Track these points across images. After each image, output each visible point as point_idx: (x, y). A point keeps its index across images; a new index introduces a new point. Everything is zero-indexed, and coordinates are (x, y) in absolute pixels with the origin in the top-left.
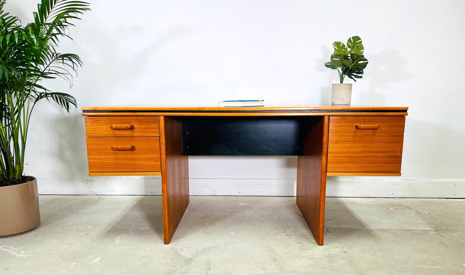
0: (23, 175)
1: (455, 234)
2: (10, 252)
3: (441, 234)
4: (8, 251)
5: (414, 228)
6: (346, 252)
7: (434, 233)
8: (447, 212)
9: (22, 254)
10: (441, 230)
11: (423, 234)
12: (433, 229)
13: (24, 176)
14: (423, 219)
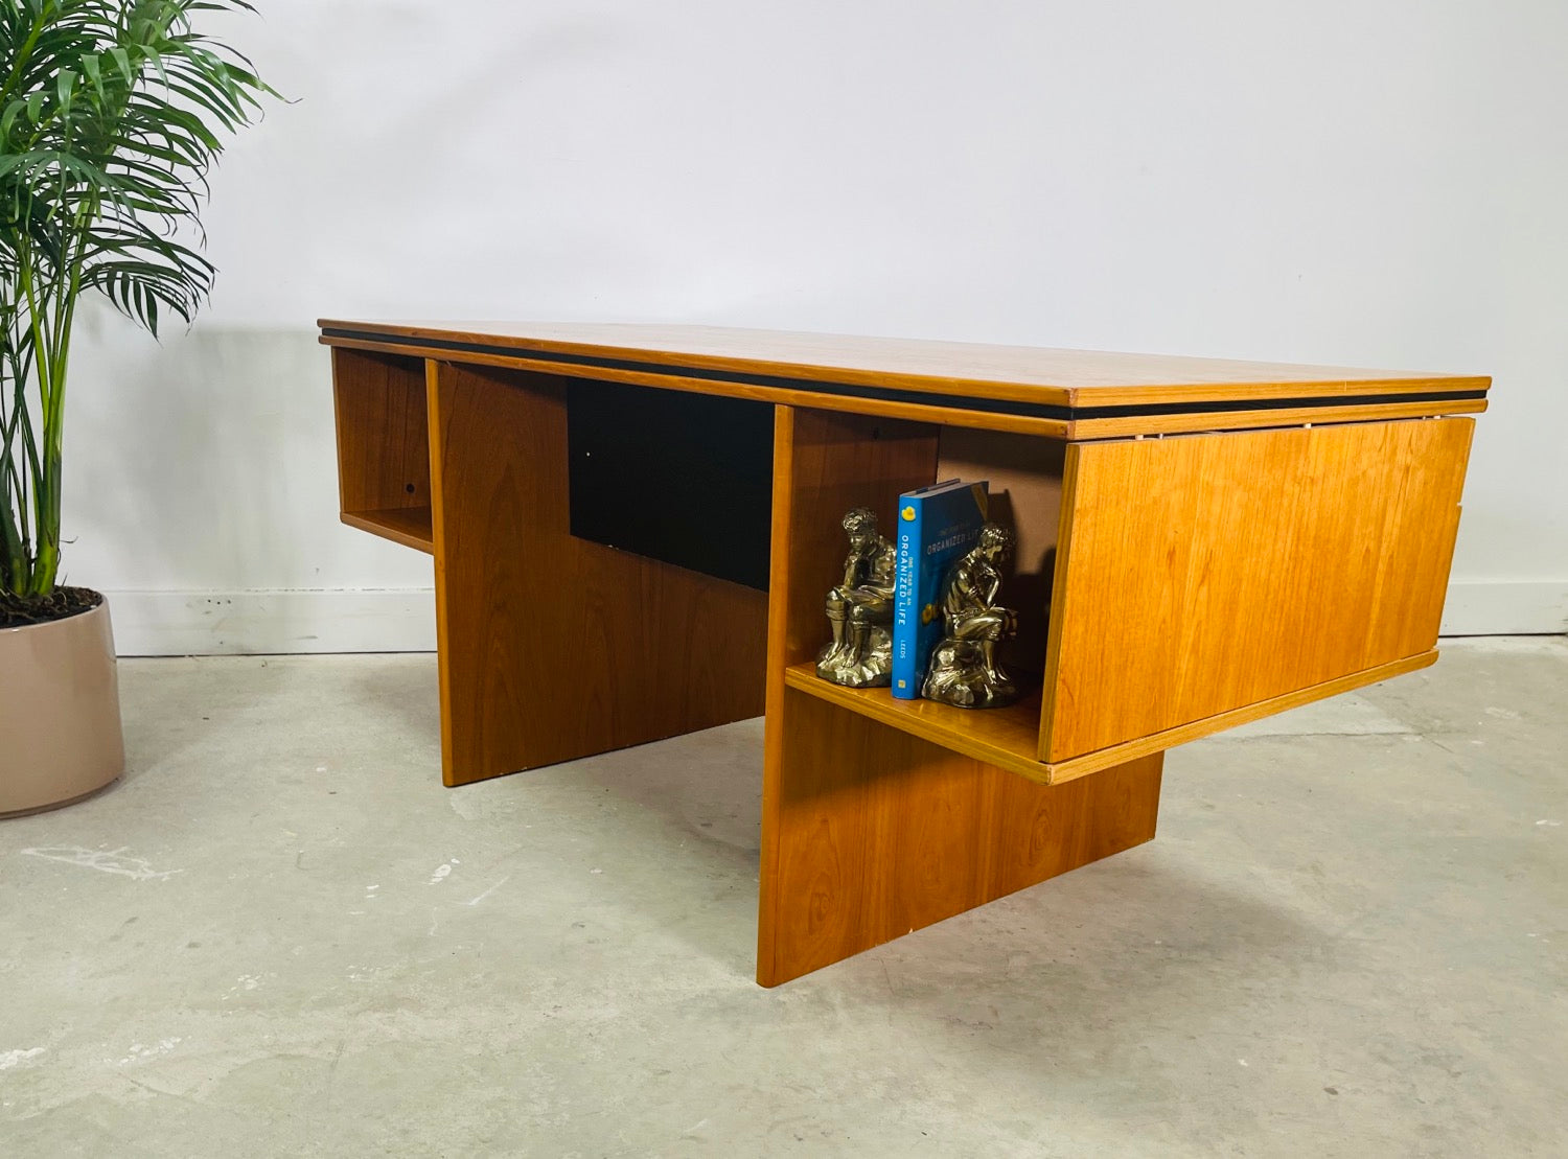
0: (58, 582)
1: (1475, 742)
2: (90, 867)
3: (1437, 741)
4: (78, 863)
5: (1360, 729)
6: (1211, 807)
7: (1418, 739)
8: (1425, 677)
9: (144, 870)
10: (1432, 730)
11: (1391, 745)
12: (1409, 730)
13: (62, 588)
14: (1368, 699)
